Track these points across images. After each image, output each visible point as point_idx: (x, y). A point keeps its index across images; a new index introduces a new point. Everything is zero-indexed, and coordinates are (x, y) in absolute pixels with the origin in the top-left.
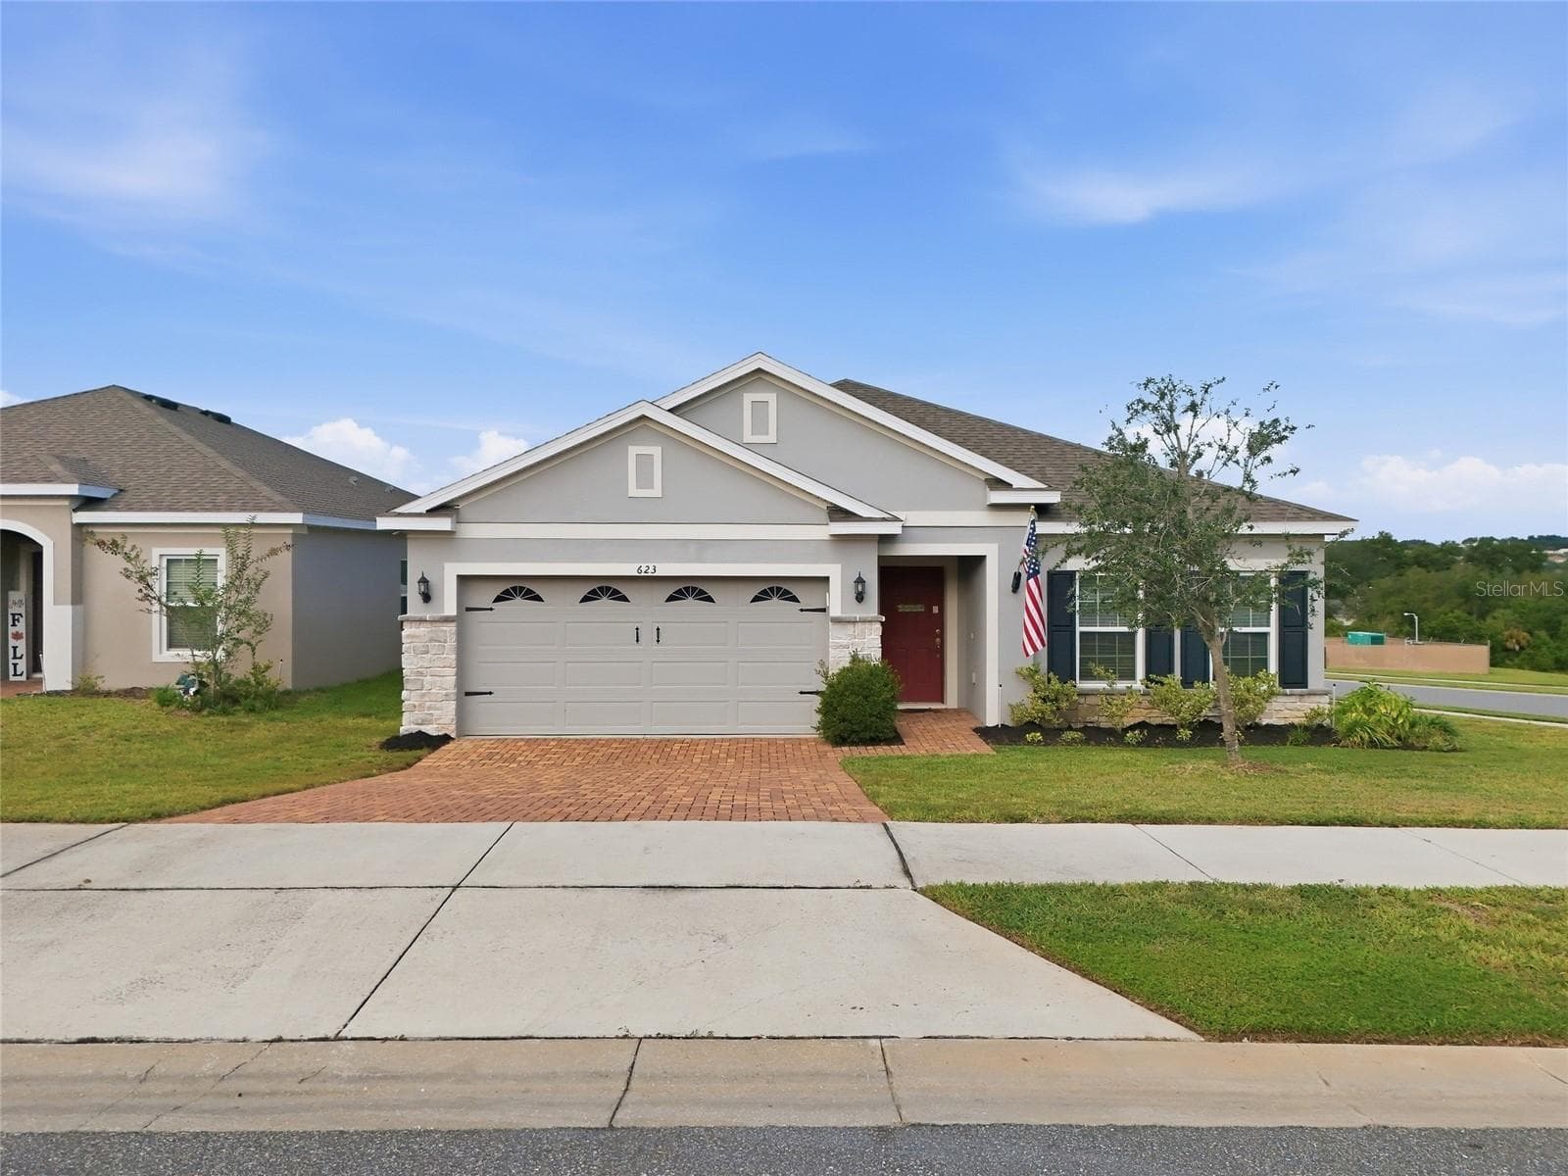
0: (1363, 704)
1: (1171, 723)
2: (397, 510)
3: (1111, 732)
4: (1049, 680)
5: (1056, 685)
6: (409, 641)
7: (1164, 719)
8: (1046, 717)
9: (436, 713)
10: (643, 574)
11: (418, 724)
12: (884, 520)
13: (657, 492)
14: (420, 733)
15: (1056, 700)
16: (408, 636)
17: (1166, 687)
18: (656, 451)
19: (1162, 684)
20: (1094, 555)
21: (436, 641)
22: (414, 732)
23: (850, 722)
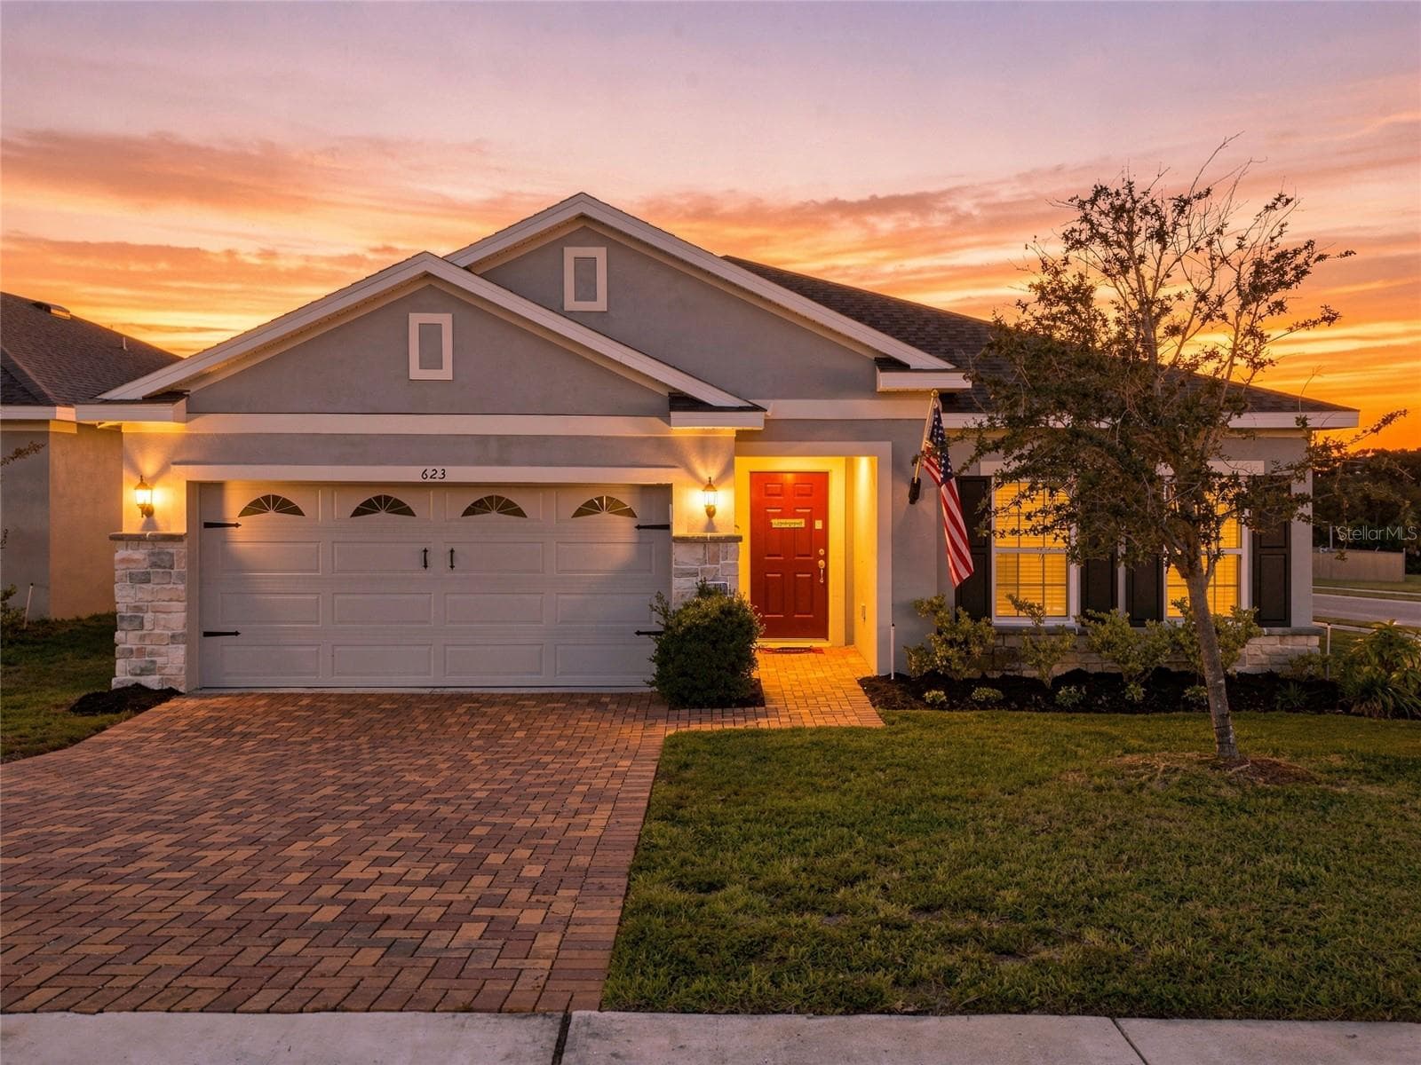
0: (1380, 655)
1: (1113, 671)
2: (106, 396)
3: (1035, 684)
4: (957, 617)
5: (966, 624)
6: (124, 566)
7: (1105, 666)
8: (953, 667)
9: (160, 660)
10: (428, 480)
11: (136, 675)
12: (741, 409)
13: (446, 373)
14: (138, 686)
15: (966, 642)
16: (123, 561)
17: (1109, 627)
18: (445, 320)
19: (1104, 622)
20: (1017, 452)
21: (160, 567)
22: (130, 685)
23: (691, 676)
